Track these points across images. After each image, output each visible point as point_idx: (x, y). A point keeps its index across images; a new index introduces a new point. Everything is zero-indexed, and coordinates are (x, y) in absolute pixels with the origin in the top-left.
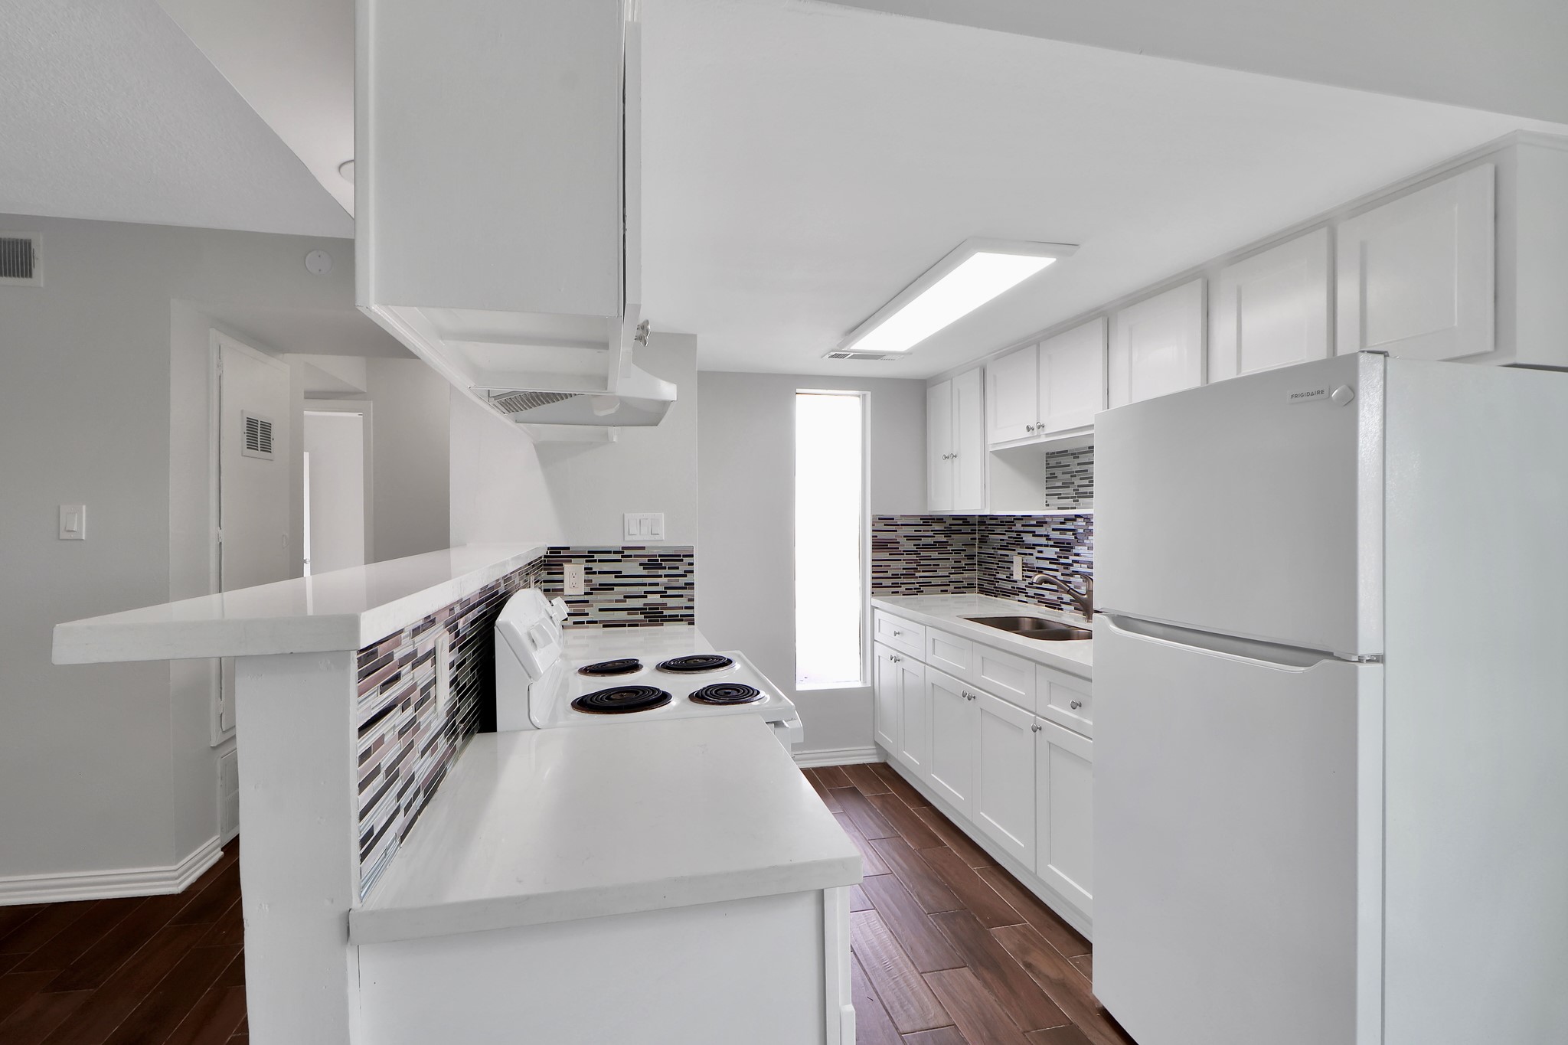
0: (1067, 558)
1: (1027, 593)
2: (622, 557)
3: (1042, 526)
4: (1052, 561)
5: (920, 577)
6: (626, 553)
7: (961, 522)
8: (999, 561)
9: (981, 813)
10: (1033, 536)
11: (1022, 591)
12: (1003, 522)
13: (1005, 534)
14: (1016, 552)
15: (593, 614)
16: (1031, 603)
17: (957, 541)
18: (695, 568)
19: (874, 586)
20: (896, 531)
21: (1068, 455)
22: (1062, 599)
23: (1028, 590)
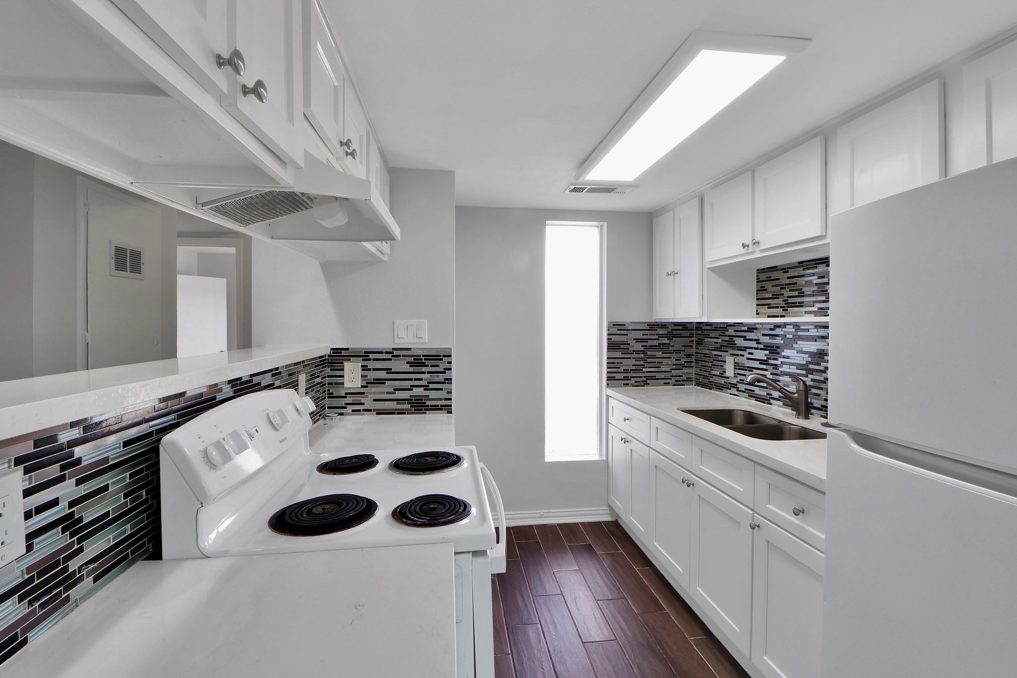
0: (776, 359)
1: (738, 388)
2: (392, 356)
3: (753, 332)
4: (762, 362)
5: (647, 372)
6: (396, 353)
7: (681, 328)
8: (713, 360)
9: (698, 588)
10: (744, 340)
11: (734, 386)
12: (717, 328)
13: (718, 338)
14: (729, 353)
15: (368, 403)
16: (742, 397)
17: (678, 343)
18: (453, 366)
19: (609, 379)
20: (627, 335)
21: (778, 270)
22: (771, 395)
23: (739, 385)
